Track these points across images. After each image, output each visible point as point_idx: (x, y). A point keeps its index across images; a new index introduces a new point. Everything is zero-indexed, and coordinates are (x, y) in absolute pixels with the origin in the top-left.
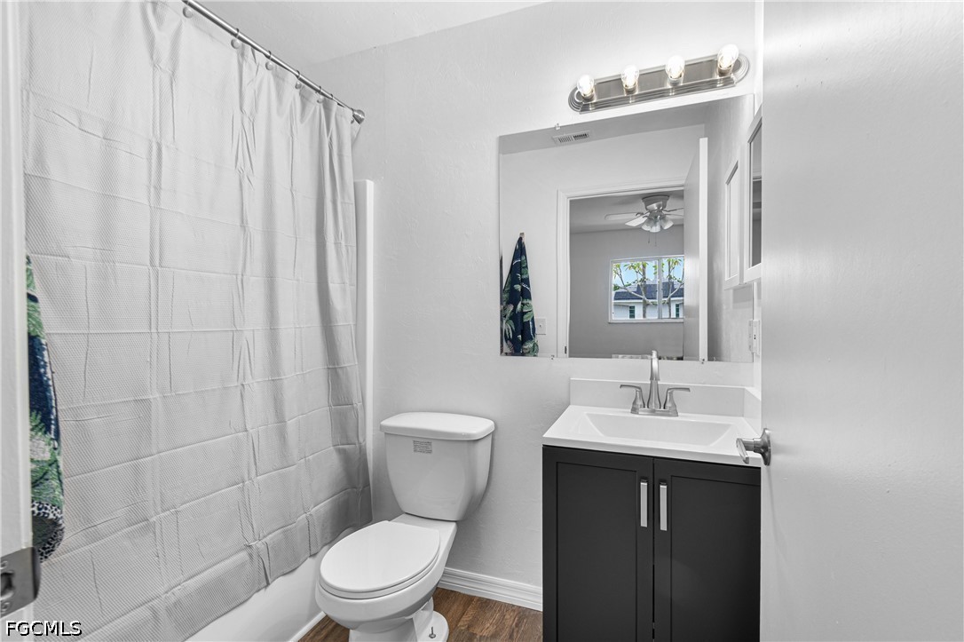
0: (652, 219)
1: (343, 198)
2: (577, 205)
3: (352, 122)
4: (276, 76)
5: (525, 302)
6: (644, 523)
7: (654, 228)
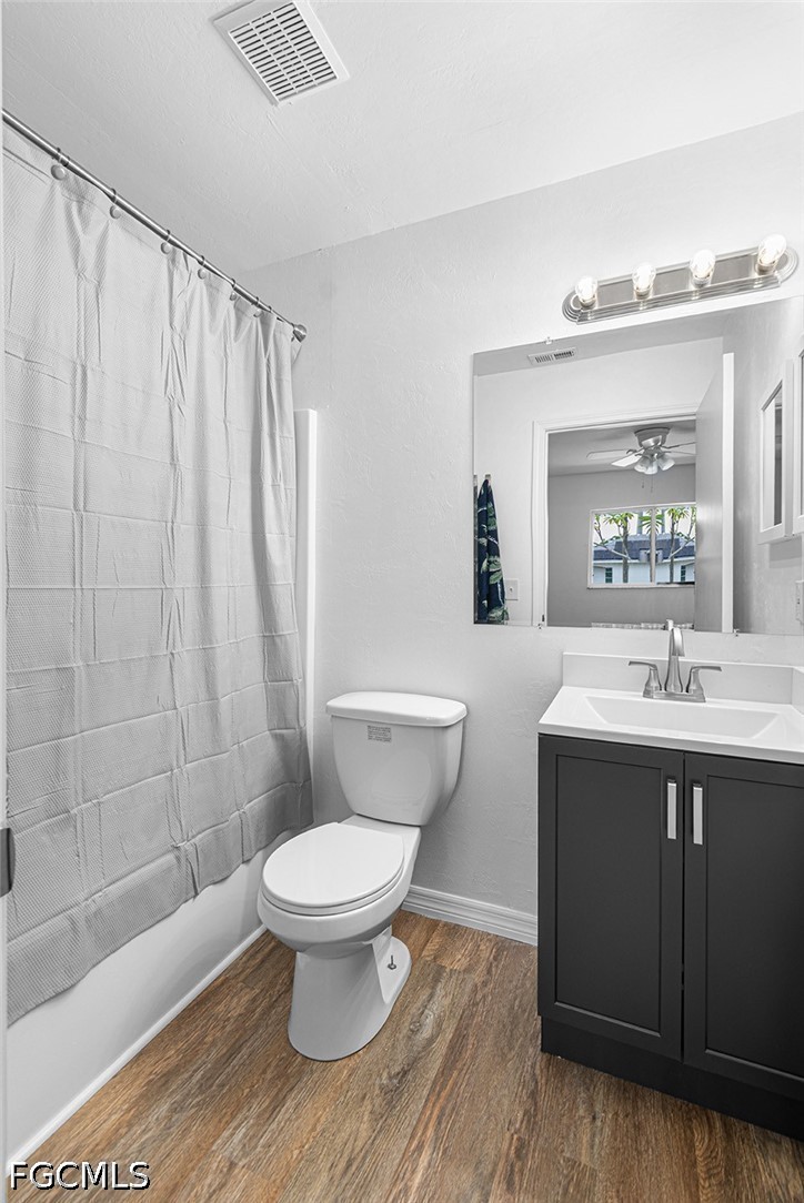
0: (648, 457)
1: (282, 431)
2: (557, 440)
3: (293, 339)
4: (209, 286)
5: (492, 559)
6: (672, 834)
7: (650, 469)
